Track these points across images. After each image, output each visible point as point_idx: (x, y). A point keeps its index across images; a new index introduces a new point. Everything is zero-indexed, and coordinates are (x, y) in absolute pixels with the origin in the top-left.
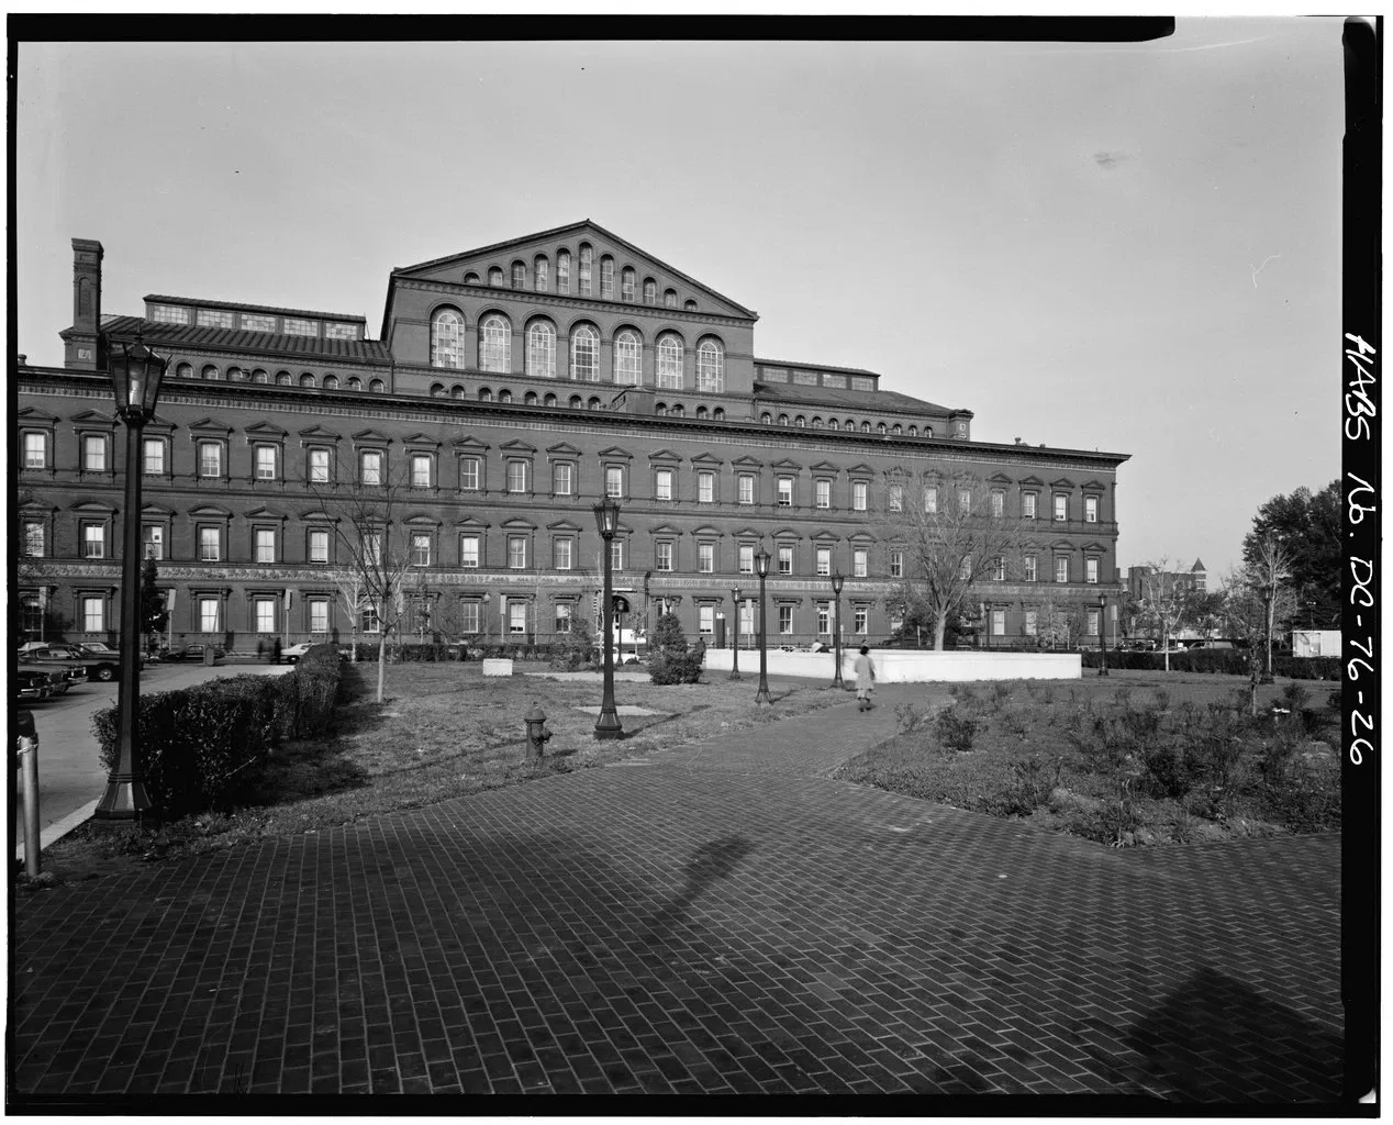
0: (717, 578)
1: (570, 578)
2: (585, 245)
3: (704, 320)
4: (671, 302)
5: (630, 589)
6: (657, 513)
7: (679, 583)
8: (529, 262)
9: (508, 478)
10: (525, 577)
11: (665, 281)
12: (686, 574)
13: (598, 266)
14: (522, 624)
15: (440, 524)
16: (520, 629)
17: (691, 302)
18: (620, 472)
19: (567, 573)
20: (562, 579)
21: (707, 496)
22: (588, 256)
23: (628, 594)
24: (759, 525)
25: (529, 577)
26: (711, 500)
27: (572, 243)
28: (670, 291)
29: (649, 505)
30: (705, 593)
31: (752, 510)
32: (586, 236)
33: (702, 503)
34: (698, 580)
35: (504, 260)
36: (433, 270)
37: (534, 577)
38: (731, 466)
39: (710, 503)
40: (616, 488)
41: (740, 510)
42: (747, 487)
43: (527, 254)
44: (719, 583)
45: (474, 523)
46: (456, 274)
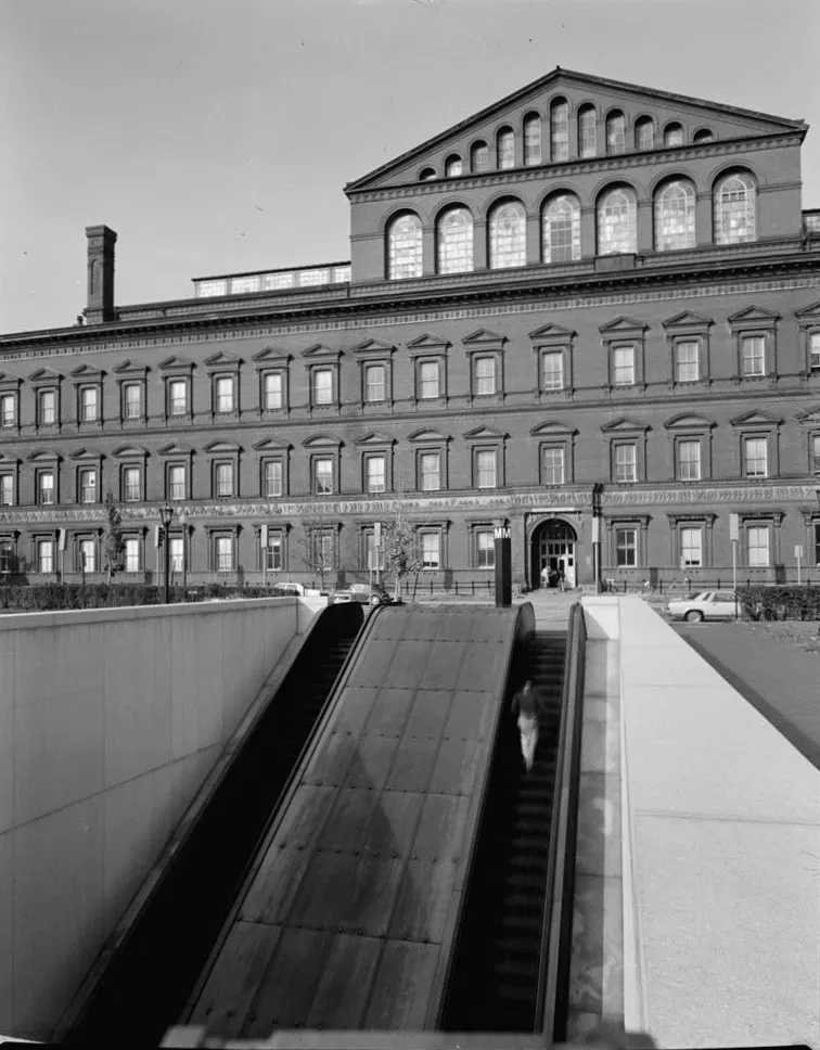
0: (706, 487)
1: (494, 498)
2: (558, 101)
3: (723, 150)
4: (675, 139)
5: (572, 509)
6: (613, 404)
7: (646, 498)
8: (491, 140)
9: (417, 382)
10: (438, 500)
11: (664, 114)
12: (658, 484)
13: (575, 120)
14: (436, 558)
15: (342, 445)
16: (434, 564)
17: (704, 133)
18: (560, 356)
19: (490, 492)
20: (484, 500)
21: (691, 372)
22: (563, 113)
23: (572, 516)
24: (775, 406)
25: (443, 500)
26: (697, 378)
27: (540, 103)
28: (673, 126)
29: (601, 394)
30: (688, 509)
31: (764, 385)
32: (559, 89)
33: (682, 384)
34: (677, 492)
35: (461, 146)
36: (386, 177)
37: (449, 500)
38: (727, 324)
39: (694, 383)
40: (557, 378)
41: (746, 386)
42: (757, 353)
43: (487, 131)
44: (711, 495)
45: (378, 440)
46: (410, 174)
